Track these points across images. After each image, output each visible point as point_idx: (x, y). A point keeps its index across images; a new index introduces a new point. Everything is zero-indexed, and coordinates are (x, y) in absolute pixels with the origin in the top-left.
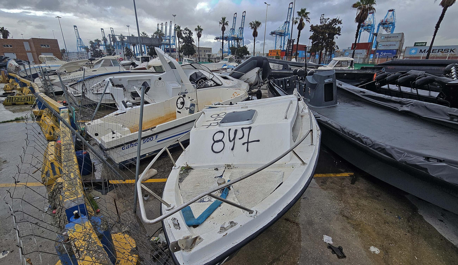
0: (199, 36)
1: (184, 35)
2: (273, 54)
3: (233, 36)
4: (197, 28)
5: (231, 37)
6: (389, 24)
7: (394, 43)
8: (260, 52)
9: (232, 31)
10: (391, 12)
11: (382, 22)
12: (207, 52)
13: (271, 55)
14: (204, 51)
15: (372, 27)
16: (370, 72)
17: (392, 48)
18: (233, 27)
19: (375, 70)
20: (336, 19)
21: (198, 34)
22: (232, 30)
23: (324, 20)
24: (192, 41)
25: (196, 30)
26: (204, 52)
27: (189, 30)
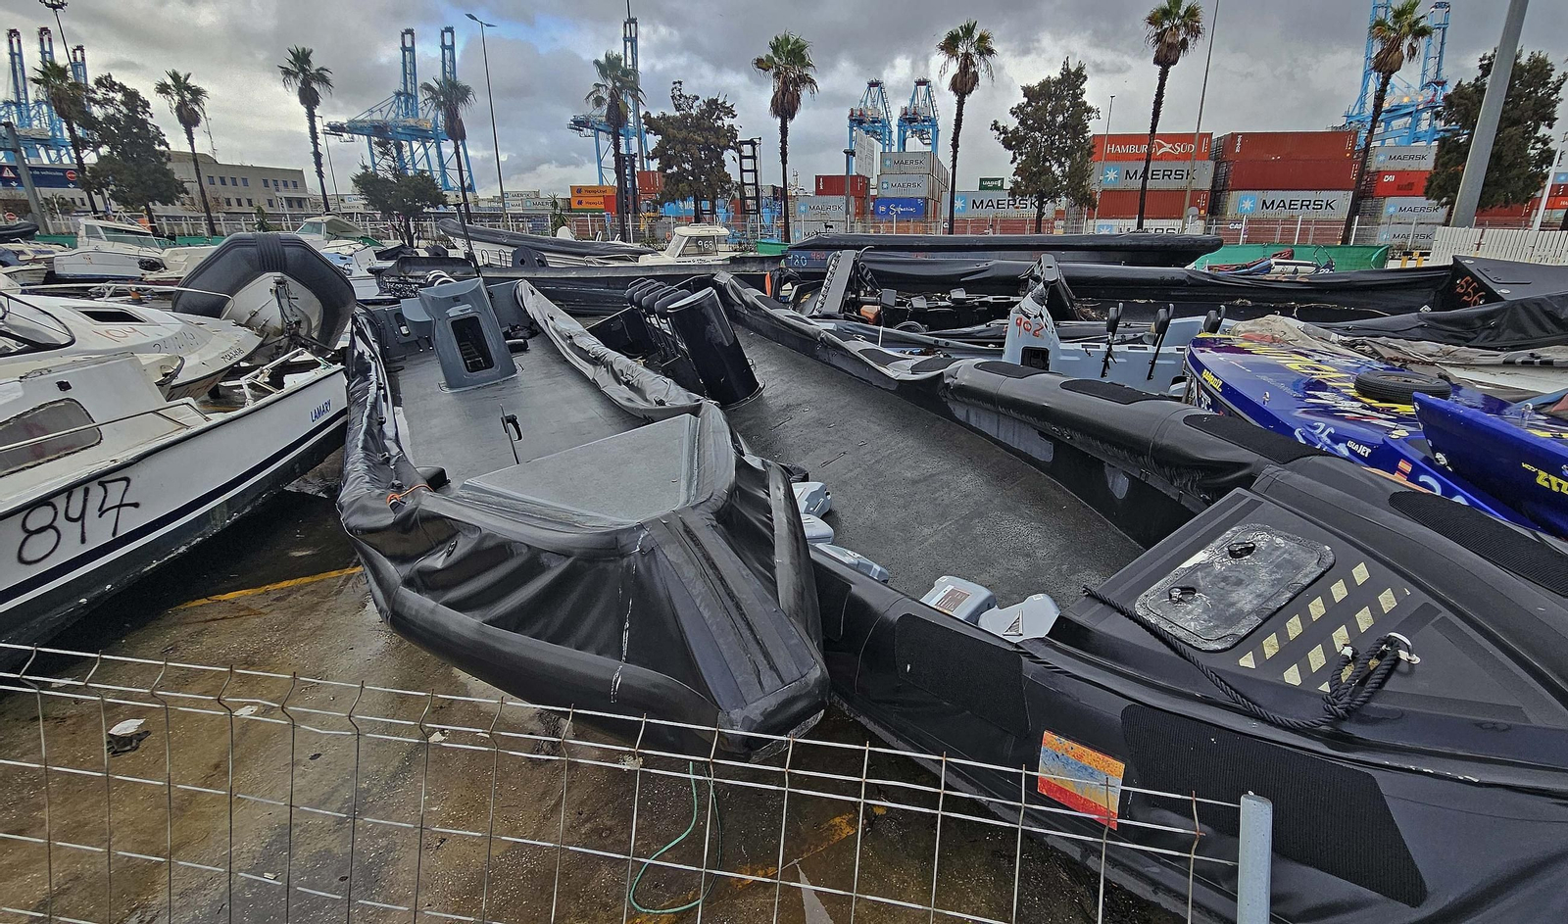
0: (189, 119)
1: (97, 112)
2: (591, 200)
3: (411, 122)
4: (169, 81)
5: (404, 127)
6: (924, 121)
7: (915, 179)
8: (537, 194)
9: (406, 101)
10: (924, 88)
11: (906, 114)
12: (281, 187)
13: (580, 207)
14: (265, 181)
15: (884, 127)
16: (754, 269)
17: (912, 193)
18: (406, 85)
19: (766, 265)
20: (717, 100)
21: (178, 109)
22: (402, 98)
23: (682, 100)
24: (156, 137)
25: (163, 89)
26: (267, 185)
27: (122, 88)
